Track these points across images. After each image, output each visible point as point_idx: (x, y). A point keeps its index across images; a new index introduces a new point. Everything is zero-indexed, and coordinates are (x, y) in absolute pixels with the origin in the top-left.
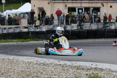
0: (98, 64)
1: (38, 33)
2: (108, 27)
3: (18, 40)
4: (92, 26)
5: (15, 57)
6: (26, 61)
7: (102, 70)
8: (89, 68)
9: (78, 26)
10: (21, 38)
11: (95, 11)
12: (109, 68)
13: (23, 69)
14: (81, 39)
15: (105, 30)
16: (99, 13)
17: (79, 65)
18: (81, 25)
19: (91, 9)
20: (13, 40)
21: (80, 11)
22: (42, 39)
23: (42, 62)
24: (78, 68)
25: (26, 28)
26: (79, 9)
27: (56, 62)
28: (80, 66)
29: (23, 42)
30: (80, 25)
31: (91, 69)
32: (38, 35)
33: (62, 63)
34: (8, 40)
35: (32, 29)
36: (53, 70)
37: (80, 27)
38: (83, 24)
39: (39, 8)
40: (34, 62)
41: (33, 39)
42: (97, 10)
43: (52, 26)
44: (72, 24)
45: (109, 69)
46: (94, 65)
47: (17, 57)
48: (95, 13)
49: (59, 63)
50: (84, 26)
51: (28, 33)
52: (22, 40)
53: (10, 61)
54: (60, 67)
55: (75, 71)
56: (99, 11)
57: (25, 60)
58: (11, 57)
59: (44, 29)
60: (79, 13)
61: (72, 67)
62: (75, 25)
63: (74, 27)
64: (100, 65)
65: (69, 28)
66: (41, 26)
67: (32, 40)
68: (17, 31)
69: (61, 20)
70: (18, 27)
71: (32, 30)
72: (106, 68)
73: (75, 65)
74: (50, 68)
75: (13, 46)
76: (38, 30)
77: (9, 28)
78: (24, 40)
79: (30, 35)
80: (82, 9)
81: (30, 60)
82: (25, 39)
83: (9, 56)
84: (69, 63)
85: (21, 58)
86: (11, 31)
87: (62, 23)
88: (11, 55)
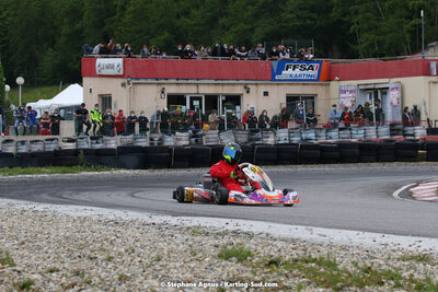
0: (240, 222)
1: (99, 153)
2: (258, 139)
3: (54, 169)
4: (222, 137)
5: (48, 206)
6: (75, 215)
7: (250, 235)
8: (222, 230)
9: (191, 137)
10: (61, 165)
11: (229, 104)
12: (267, 231)
13: (68, 234)
14: (199, 167)
15: (254, 145)
16: (238, 107)
17: (196, 224)
18: (197, 136)
19: (221, 99)
20: (43, 169)
21: (196, 103)
22: (109, 166)
23: (112, 217)
24: (195, 231)
25: (70, 141)
26: (192, 99)
27: (144, 217)
28: (199, 227)
29: (65, 172)
30: (195, 135)
31: (225, 233)
32: (99, 158)
33: (158, 219)
34: (31, 169)
35: (85, 145)
36: (138, 235)
37: (196, 141)
38: (201, 132)
39: (100, 96)
40: (94, 218)
41: (88, 166)
42: (234, 100)
43: (132, 136)
44: (177, 133)
45: (267, 235)
46: (232, 225)
47: (53, 207)
48: (228, 108)
49: (150, 221)
50: (204, 138)
51: (76, 152)
52: (63, 168)
53: (39, 214)
54: (153, 230)
55: (190, 237)
56: (239, 104)
57: (72, 214)
58: (40, 207)
59: (113, 142)
60: (192, 107)
61: (181, 229)
62: (184, 134)
63: (182, 139)
64: (245, 226)
65: (169, 141)
66: (105, 137)
67: (85, 170)
68: (52, 147)
69: (152, 123)
70: (52, 140)
71: (86, 147)
72: (260, 231)
73: (188, 224)
74: (129, 232)
75: (44, 181)
76: (98, 146)
77: (32, 142)
78: (67, 169)
79: (81, 156)
80: (200, 99)
81: (84, 214)
82: (70, 166)
83: (35, 204)
84: (173, 221)
85: (62, 209)
86: (37, 148)
87: (154, 131)
88: (40, 201)
